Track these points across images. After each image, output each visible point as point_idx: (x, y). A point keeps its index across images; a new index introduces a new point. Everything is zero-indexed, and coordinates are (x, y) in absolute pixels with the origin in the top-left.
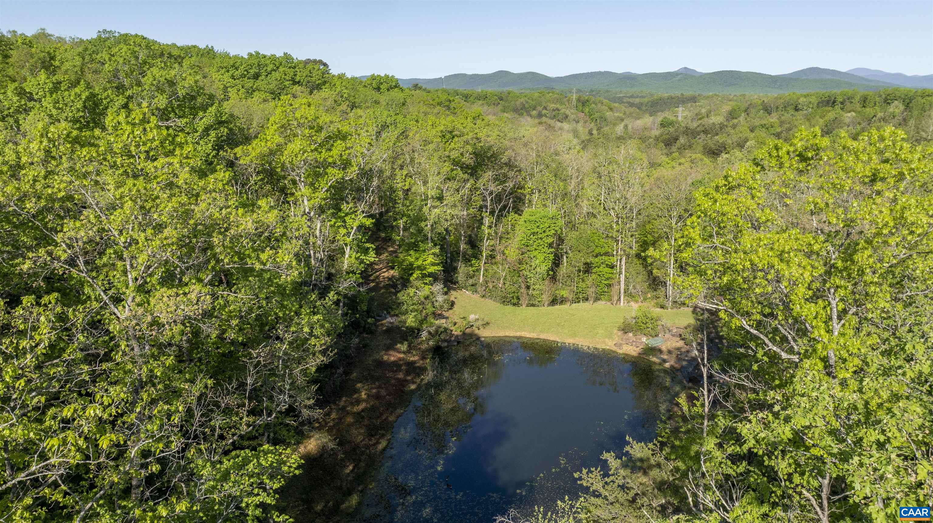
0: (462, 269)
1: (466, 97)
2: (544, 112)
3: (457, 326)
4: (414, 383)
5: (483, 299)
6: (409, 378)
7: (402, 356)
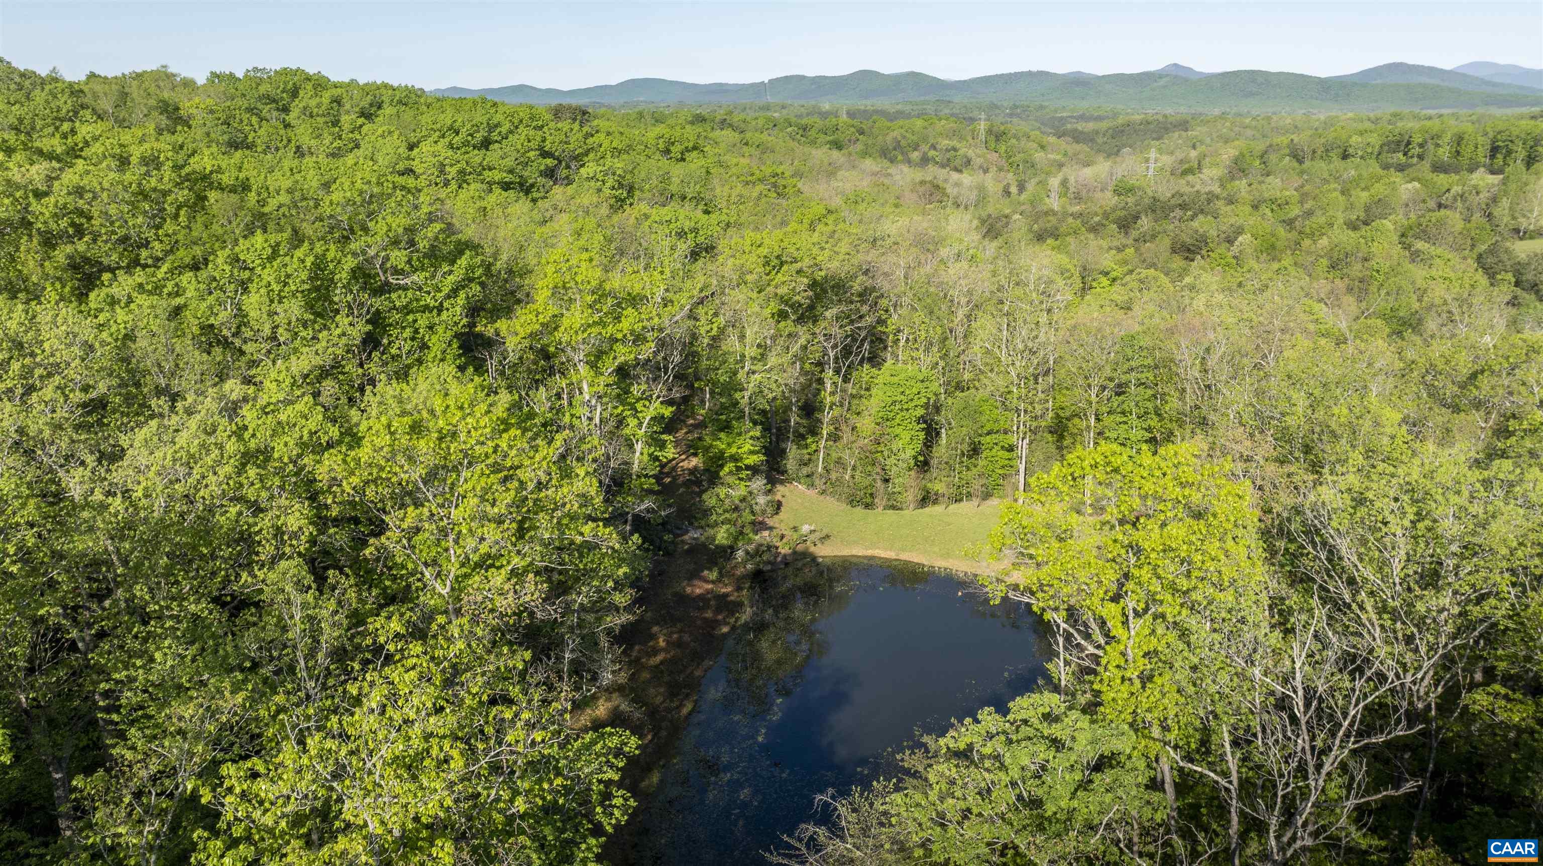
0: (793, 453)
1: (804, 130)
2: (932, 153)
3: (784, 540)
4: (727, 624)
5: (822, 497)
6: (720, 617)
7: (710, 586)
